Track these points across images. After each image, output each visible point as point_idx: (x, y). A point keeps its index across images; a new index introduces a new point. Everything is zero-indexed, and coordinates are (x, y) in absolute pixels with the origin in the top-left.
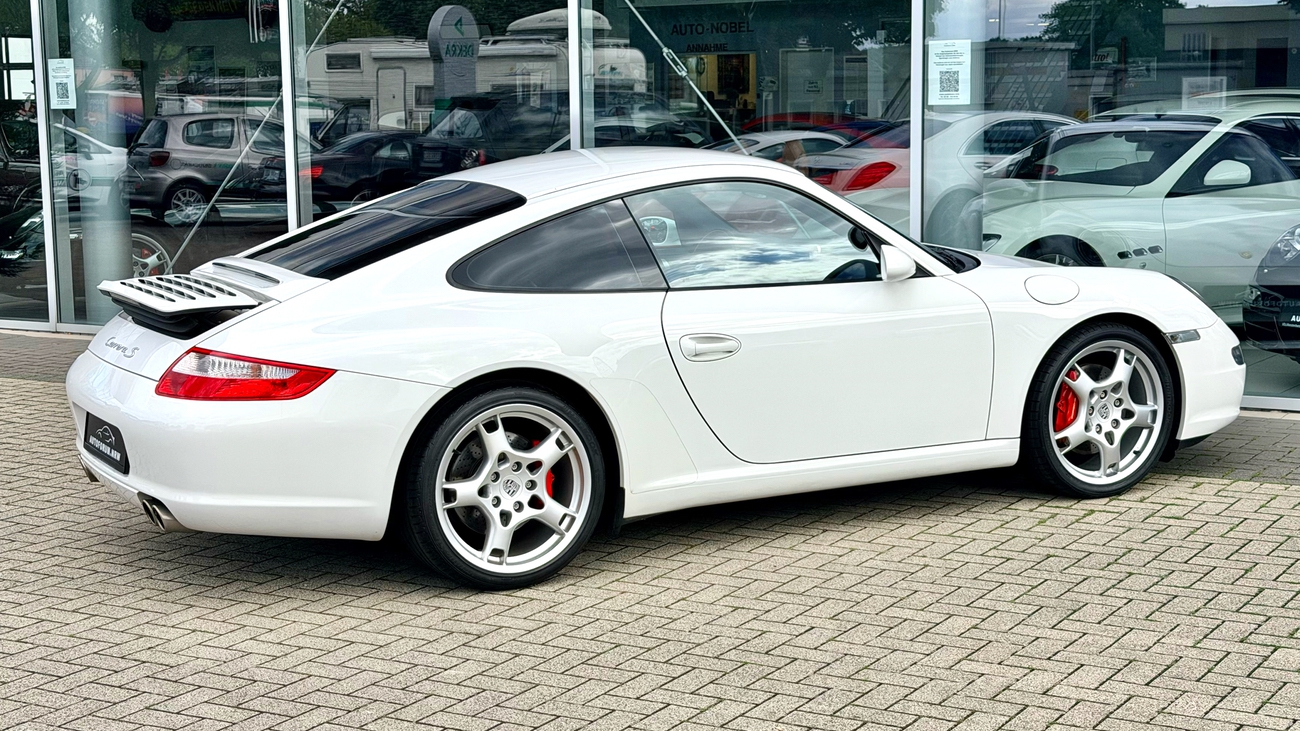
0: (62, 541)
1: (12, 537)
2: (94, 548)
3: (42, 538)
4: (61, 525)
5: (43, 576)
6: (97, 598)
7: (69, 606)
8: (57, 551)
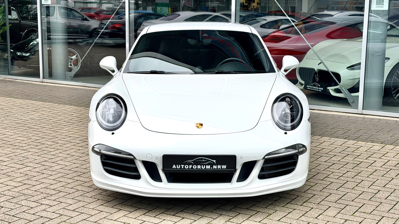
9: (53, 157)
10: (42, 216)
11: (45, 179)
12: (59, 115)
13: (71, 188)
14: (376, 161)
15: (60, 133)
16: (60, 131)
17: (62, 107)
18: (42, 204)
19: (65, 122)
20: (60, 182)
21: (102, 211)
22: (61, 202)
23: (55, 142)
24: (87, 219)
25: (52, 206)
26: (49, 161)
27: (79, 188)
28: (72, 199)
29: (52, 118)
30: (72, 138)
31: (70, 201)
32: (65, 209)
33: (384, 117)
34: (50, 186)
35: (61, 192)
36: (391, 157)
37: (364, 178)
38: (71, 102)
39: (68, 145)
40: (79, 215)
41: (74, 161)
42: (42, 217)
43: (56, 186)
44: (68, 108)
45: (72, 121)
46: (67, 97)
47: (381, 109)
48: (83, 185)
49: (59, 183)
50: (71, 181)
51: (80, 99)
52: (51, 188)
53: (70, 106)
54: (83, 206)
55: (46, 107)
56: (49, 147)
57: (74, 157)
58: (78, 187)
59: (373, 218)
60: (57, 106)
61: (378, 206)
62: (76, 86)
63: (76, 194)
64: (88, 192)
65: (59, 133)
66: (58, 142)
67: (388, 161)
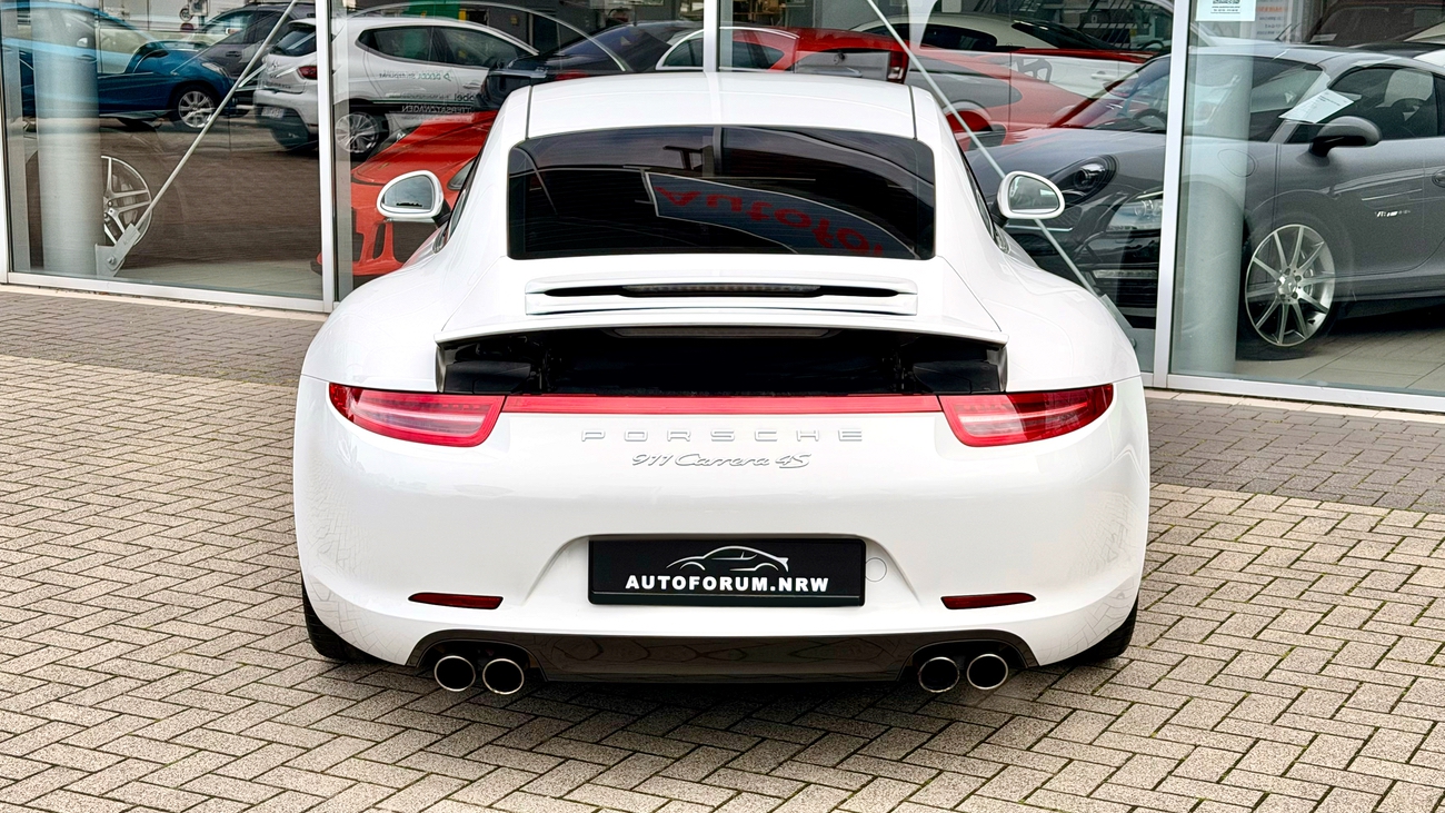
0: (114, 616)
1: (41, 607)
2: (163, 628)
3: (85, 610)
4: (104, 587)
5: (104, 677)
6: (193, 718)
7: (156, 731)
8: (111, 632)
9: (77, 553)
10: (55, 762)
11: (53, 632)
12: (80, 403)
13: (153, 663)
14: (1222, 551)
15: (92, 468)
16: (92, 460)
17: (88, 374)
18: (51, 721)
19: (104, 429)
20: (111, 640)
21: (270, 743)
22: (121, 714)
23: (76, 499)
24: (219, 772)
25: (88, 728)
26: (61, 568)
27: (182, 661)
28: (160, 700)
29: (57, 415)
30: (137, 486)
31: (153, 710)
32: (137, 736)
33: (1242, 399)
34: (72, 658)
35: (116, 676)
36: (1273, 534)
37: (1185, 609)
38: (124, 355)
39: (126, 512)
40: (188, 757)
41: (152, 568)
42: (54, 766)
43: (94, 658)
44: (113, 376)
45: (131, 425)
46: (104, 336)
47: (1234, 373)
48: (194, 651)
49: (105, 646)
50: (149, 637)
51: (156, 344)
52: (77, 665)
53: (121, 371)
54: (201, 727)
55: (31, 372)
56: (55, 518)
57: (151, 552)
58: (179, 657)
59: (1221, 746)
60: (72, 371)
61: (1236, 706)
62: (133, 296)
63: (173, 684)
64: (215, 677)
65: (87, 468)
66: (88, 498)
67: (1265, 550)
